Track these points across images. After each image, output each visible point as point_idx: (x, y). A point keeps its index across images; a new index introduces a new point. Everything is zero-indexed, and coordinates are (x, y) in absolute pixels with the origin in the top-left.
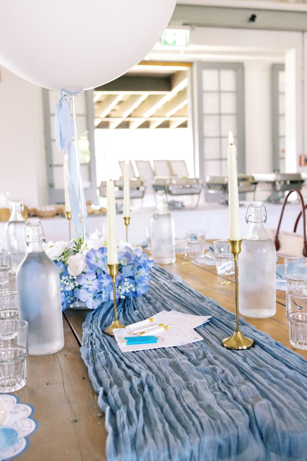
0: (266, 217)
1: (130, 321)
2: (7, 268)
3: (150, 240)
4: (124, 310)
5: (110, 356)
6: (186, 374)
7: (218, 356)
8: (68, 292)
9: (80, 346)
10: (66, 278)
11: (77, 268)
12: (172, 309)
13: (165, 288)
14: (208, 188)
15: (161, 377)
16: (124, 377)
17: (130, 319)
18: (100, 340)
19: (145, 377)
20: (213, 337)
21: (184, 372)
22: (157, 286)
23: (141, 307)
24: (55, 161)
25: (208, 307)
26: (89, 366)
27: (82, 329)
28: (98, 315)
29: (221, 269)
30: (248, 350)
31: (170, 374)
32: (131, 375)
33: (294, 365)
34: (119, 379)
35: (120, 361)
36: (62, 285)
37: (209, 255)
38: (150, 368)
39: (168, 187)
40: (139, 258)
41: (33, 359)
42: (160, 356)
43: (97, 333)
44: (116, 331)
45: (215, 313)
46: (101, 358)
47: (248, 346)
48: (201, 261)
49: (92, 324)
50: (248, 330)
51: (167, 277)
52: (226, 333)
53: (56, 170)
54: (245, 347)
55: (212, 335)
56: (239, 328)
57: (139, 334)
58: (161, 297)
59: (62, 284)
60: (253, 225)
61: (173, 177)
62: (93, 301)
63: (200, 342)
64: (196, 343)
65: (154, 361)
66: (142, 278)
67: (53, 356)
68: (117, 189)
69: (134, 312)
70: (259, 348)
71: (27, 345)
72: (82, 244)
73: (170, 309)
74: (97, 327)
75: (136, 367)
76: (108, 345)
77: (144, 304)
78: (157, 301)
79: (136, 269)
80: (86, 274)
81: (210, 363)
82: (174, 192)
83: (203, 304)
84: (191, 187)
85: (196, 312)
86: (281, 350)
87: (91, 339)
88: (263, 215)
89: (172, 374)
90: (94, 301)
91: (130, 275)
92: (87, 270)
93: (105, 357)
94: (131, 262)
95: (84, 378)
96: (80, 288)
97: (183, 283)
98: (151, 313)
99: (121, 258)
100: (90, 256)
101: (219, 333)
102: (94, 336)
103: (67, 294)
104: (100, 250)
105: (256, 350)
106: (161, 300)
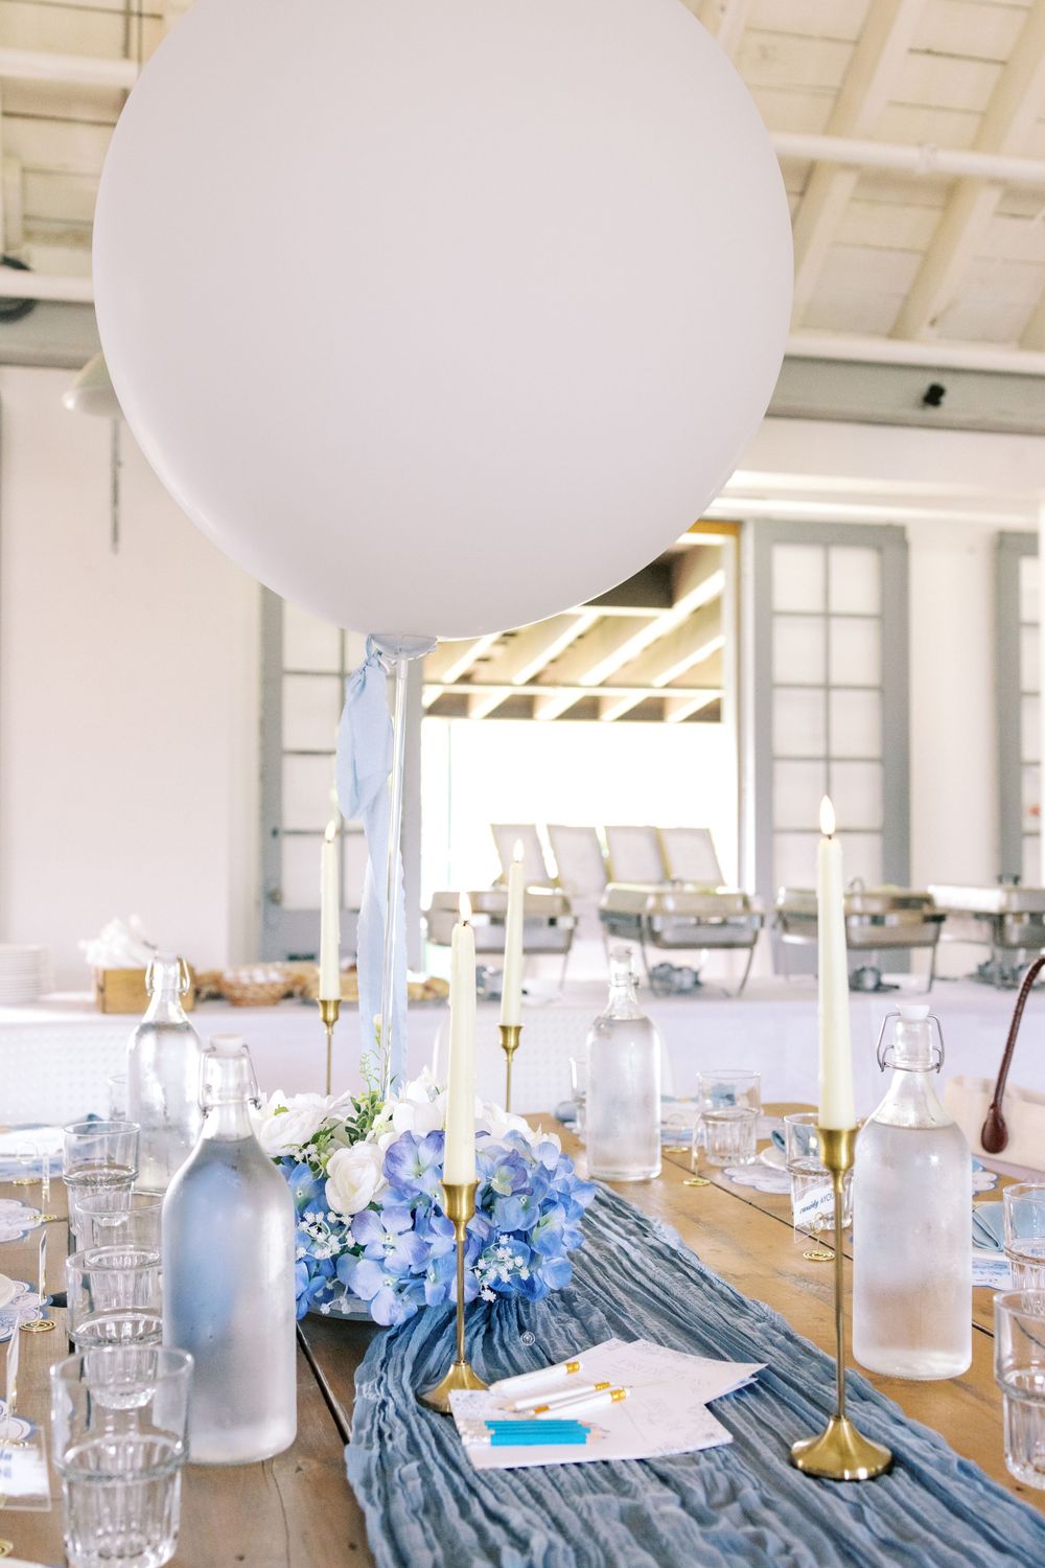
0: (941, 1054)
1: (504, 1368)
2: (126, 1173)
3: (583, 1101)
4: (490, 1331)
5: (438, 1478)
6: (671, 1549)
7: (775, 1497)
8: (318, 1263)
9: (346, 1441)
10: (320, 1217)
11: (354, 1189)
12: (641, 1334)
13: (621, 1264)
14: (780, 926)
15: (592, 1554)
16: (478, 1550)
17: (505, 1362)
18: (408, 1426)
19: (542, 1553)
20: (765, 1433)
21: (664, 1542)
22: (596, 1256)
23: (543, 1324)
24: (291, 820)
25: (756, 1335)
26: (368, 1509)
27: (354, 1387)
28: (405, 1342)
29: (804, 1210)
30: (871, 1483)
31: (621, 1548)
32: (499, 1542)
33: (1010, 1538)
34: (462, 1553)
35: (466, 1495)
36: (304, 1241)
37: (771, 1158)
38: (558, 1525)
39: (650, 919)
40: (551, 1174)
41: (199, 1475)
42: (595, 1487)
43: (400, 1401)
44: (461, 1398)
45: (776, 1354)
46: (410, 1484)
47: (873, 1470)
48: (743, 1178)
49: (386, 1372)
50: (878, 1417)
51: (631, 1226)
52: (805, 1421)
53: (290, 845)
54: (862, 1473)
55: (760, 1429)
56: (845, 1406)
57: (532, 1413)
58: (608, 1292)
59: (304, 1237)
60: (899, 1076)
61: (668, 888)
62: (393, 1301)
63: (721, 1449)
64: (707, 1451)
65: (573, 1503)
66: (555, 1239)
67: (260, 1470)
68: (483, 920)
69: (520, 1339)
70: (907, 1476)
71: (186, 1430)
72: (379, 1112)
73: (634, 1335)
74: (401, 1381)
75: (516, 1517)
76: (433, 1442)
77: (554, 1315)
78: (595, 1305)
79: (538, 1210)
80: (382, 1213)
81: (749, 1517)
82: (668, 936)
83: (741, 1323)
84: (724, 923)
85: (717, 1348)
86: (974, 1488)
87: (381, 1422)
88: (931, 1048)
89: (628, 1548)
90: (397, 1299)
91: (518, 1227)
92: (386, 1200)
93: (420, 1480)
94: (526, 1185)
95: (352, 1547)
96: (357, 1255)
97: (680, 1250)
98: (574, 1345)
99: (492, 1168)
100: (398, 1154)
101: (783, 1422)
102: (390, 1410)
103: (314, 1269)
104: (431, 1140)
105: (898, 1483)
106: (608, 1303)
